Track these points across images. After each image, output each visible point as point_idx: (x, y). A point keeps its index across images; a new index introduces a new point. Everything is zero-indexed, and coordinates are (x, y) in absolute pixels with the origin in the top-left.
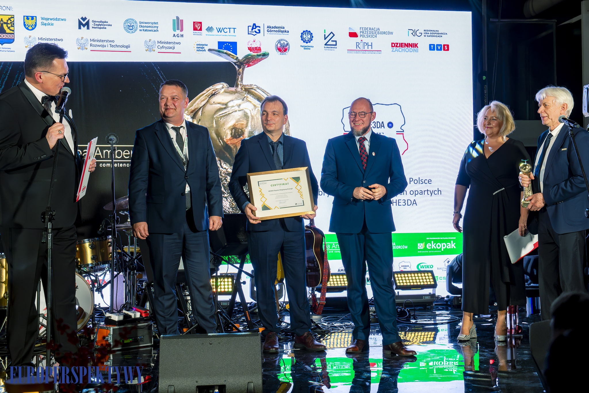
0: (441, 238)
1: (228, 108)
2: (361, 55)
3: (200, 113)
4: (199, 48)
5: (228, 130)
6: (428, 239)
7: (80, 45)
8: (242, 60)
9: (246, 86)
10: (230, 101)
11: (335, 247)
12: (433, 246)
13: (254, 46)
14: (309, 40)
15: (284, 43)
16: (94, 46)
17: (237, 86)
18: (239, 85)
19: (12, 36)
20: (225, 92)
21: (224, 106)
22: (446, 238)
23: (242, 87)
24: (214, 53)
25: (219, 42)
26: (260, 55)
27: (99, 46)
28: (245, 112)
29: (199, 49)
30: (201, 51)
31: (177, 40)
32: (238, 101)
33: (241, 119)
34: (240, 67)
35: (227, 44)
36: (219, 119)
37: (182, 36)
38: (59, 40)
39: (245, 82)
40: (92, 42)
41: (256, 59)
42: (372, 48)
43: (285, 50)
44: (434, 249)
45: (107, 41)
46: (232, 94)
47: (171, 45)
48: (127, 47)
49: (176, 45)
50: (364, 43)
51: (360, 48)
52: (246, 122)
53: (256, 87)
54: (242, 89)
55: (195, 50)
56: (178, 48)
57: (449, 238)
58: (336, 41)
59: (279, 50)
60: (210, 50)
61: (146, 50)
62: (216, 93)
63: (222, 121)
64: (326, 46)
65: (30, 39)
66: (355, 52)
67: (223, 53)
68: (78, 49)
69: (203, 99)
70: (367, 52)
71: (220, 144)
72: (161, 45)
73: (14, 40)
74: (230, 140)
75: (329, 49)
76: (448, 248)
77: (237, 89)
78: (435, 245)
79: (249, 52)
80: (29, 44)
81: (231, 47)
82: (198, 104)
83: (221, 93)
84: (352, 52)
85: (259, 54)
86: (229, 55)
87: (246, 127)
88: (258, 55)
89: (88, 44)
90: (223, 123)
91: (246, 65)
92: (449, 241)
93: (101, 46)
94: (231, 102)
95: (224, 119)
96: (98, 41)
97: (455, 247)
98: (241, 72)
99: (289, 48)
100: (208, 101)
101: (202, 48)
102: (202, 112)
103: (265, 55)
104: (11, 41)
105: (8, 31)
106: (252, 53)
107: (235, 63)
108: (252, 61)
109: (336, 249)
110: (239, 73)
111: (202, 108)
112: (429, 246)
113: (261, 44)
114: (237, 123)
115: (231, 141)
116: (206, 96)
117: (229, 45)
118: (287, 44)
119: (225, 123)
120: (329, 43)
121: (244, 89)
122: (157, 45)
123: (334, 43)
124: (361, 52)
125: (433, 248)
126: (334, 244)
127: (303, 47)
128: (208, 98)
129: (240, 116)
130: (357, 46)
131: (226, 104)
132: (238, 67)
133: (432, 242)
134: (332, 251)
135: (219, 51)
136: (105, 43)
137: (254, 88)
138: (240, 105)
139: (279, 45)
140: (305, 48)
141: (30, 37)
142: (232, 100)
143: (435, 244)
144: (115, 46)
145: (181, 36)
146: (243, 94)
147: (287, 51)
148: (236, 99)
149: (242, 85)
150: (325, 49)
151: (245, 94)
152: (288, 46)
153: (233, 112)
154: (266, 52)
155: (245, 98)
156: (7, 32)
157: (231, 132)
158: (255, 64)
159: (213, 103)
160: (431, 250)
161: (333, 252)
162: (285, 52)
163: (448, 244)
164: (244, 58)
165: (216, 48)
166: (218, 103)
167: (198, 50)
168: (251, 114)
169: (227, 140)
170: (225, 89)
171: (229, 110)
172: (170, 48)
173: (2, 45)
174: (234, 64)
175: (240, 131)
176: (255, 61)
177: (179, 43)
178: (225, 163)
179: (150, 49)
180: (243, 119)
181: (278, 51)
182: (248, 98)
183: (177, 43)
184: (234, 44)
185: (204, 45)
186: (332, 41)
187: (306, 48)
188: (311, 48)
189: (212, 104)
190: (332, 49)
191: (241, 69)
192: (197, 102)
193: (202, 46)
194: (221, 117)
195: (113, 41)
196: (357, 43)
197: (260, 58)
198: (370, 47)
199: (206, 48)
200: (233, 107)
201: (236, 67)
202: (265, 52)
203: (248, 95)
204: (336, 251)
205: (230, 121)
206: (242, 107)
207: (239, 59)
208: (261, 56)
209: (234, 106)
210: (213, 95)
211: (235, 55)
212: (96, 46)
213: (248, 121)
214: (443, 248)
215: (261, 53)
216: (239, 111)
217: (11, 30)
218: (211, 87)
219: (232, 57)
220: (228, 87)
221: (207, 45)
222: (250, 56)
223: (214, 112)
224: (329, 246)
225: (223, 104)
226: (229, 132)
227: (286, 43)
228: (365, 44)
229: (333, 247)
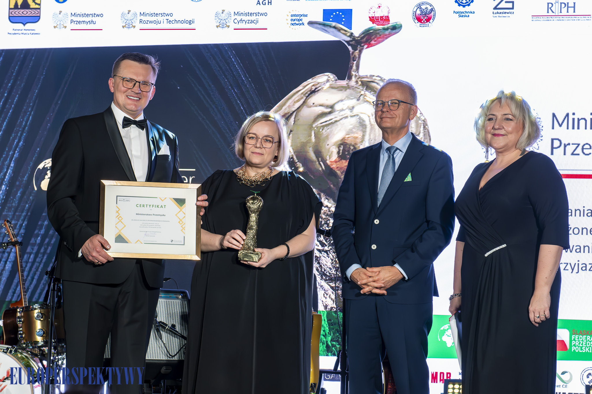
1: (335, 112)
2: (555, 23)
3: (292, 119)
4: (295, 20)
5: (334, 147)
7: (125, 22)
8: (358, 37)
9: (364, 78)
10: (338, 102)
13: (379, 14)
14: (467, 2)
15: (427, 8)
16: (144, 22)
17: (350, 78)
18: (353, 77)
19: (37, 12)
20: (332, 87)
21: (329, 110)
23: (358, 79)
24: (317, 28)
25: (324, 11)
26: (387, 29)
27: (151, 22)
28: (360, 118)
29: (294, 22)
30: (297, 24)
31: (261, 9)
32: (351, 101)
33: (354, 130)
34: (355, 49)
35: (338, 13)
36: (321, 130)
37: (270, 4)
38: (98, 15)
39: (362, 72)
40: (143, 18)
41: (380, 35)
42: (574, 12)
43: (428, 20)
45: (162, 15)
46: (341, 90)
47: (253, 18)
48: (190, 22)
49: (260, 18)
50: (561, 3)
51: (554, 12)
52: (362, 135)
53: (380, 79)
54: (357, 82)
55: (288, 24)
56: (262, 22)
58: (513, 2)
59: (419, 20)
60: (311, 23)
61: (217, 27)
62: (317, 90)
63: (325, 132)
64: (496, 11)
65: (60, 16)
66: (545, 19)
67: (330, 26)
68: (123, 27)
69: (297, 99)
70: (566, 19)
71: (320, 169)
72: (239, 18)
73: (39, 19)
74: (336, 162)
75: (501, 15)
77: (350, 82)
79: (370, 25)
80: (58, 23)
81: (343, 18)
82: (289, 106)
83: (324, 89)
84: (539, 19)
85: (386, 26)
86: (339, 30)
87: (362, 142)
88: (384, 29)
89: (137, 19)
90: (327, 136)
91: (364, 45)
93: (155, 22)
94: (340, 103)
95: (329, 130)
96: (151, 15)
98: (357, 56)
99: (435, 15)
100: (304, 102)
101: (299, 20)
102: (295, 118)
103: (396, 28)
104: (36, 19)
105: (33, 5)
106: (375, 26)
107: (347, 42)
108: (374, 38)
110: (353, 58)
111: (295, 114)
113: (390, 11)
114: (347, 136)
115: (338, 163)
116: (302, 94)
117: (341, 14)
118: (432, 10)
119: (330, 137)
120: (502, 5)
121: (360, 83)
122: (233, 17)
123: (510, 5)
124: (555, 19)
127: (458, 14)
128: (305, 98)
129: (351, 125)
130: (549, 9)
131: (332, 107)
132: (353, 49)
135: (324, 25)
136: (160, 18)
137: (376, 81)
138: (353, 107)
139: (418, 12)
140: (461, 15)
141: (60, 12)
142: (342, 101)
144: (173, 22)
145: (269, 2)
146: (359, 90)
147: (431, 21)
148: (348, 98)
149: (357, 77)
150: (495, 15)
151: (362, 90)
152: (433, 13)
153: (341, 119)
154: (398, 23)
155: (362, 97)
156: (31, 7)
157: (337, 150)
158: (379, 43)
159: (312, 104)
162: (427, 22)
164: (363, 34)
165: (320, 19)
166: (321, 105)
167: (293, 24)
168: (370, 121)
169: (331, 162)
170: (331, 83)
171: (336, 116)
172: (252, 22)
173: (24, 25)
174: (346, 44)
175: (352, 148)
176: (380, 38)
177: (265, 14)
178: (327, 197)
179: (222, 25)
180: (358, 130)
181: (416, 21)
182: (365, 97)
183: (262, 14)
184: (348, 13)
185: (302, 16)
186: (506, 2)
187: (463, 14)
188: (470, 15)
189: (310, 107)
190: (506, 15)
191: (357, 51)
192: (288, 104)
193: (298, 18)
194: (324, 126)
195: (171, 15)
196: (548, 3)
197: (387, 32)
198: (571, 10)
199: (305, 20)
200: (342, 110)
201: (350, 48)
202: (395, 24)
203: (367, 93)
205: (337, 133)
206: (355, 111)
207: (354, 36)
208: (389, 30)
209: (344, 109)
210: (313, 92)
211: (348, 30)
212: (147, 22)
213: (364, 132)
215: (390, 25)
216: (351, 116)
217: (36, 4)
218: (310, 80)
219: (344, 34)
220: (336, 80)
221: (306, 16)
222: (371, 31)
223: (313, 118)
225: (327, 107)
226: (335, 150)
227: (430, 8)
228: (563, 5)
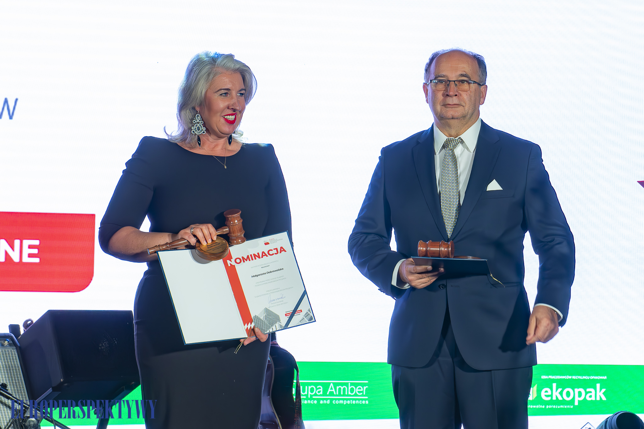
0: (574, 377)
6: (544, 377)
11: (334, 390)
12: (556, 394)
22: (584, 377)
44: (557, 402)
57: (592, 377)
76: (588, 399)
78: (561, 393)
92: (592, 384)
97: (604, 398)
109: (337, 395)
112: (547, 394)
125: (554, 398)
126: (332, 384)
133: (554, 385)
134: (327, 399)
143: (560, 390)
160: (551, 402)
161: (328, 402)
163: (588, 390)
204: (336, 399)
214: (577, 399)
224: (321, 390)
229: (329, 390)
